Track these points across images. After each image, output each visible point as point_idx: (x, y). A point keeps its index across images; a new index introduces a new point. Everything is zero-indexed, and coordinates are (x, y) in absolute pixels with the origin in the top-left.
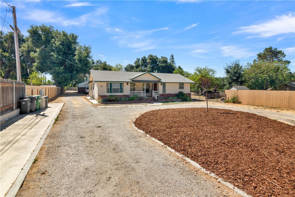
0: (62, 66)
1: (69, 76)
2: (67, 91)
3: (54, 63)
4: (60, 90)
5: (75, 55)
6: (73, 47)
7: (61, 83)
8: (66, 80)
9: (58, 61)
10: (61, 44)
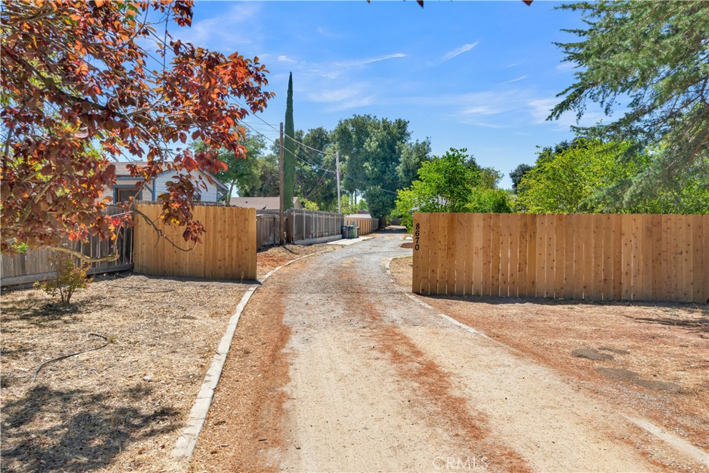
0: (378, 184)
1: (388, 200)
2: (391, 226)
3: (369, 179)
4: (377, 224)
5: (398, 163)
6: (397, 147)
7: (377, 212)
8: (384, 206)
9: (373, 177)
10: (379, 146)
